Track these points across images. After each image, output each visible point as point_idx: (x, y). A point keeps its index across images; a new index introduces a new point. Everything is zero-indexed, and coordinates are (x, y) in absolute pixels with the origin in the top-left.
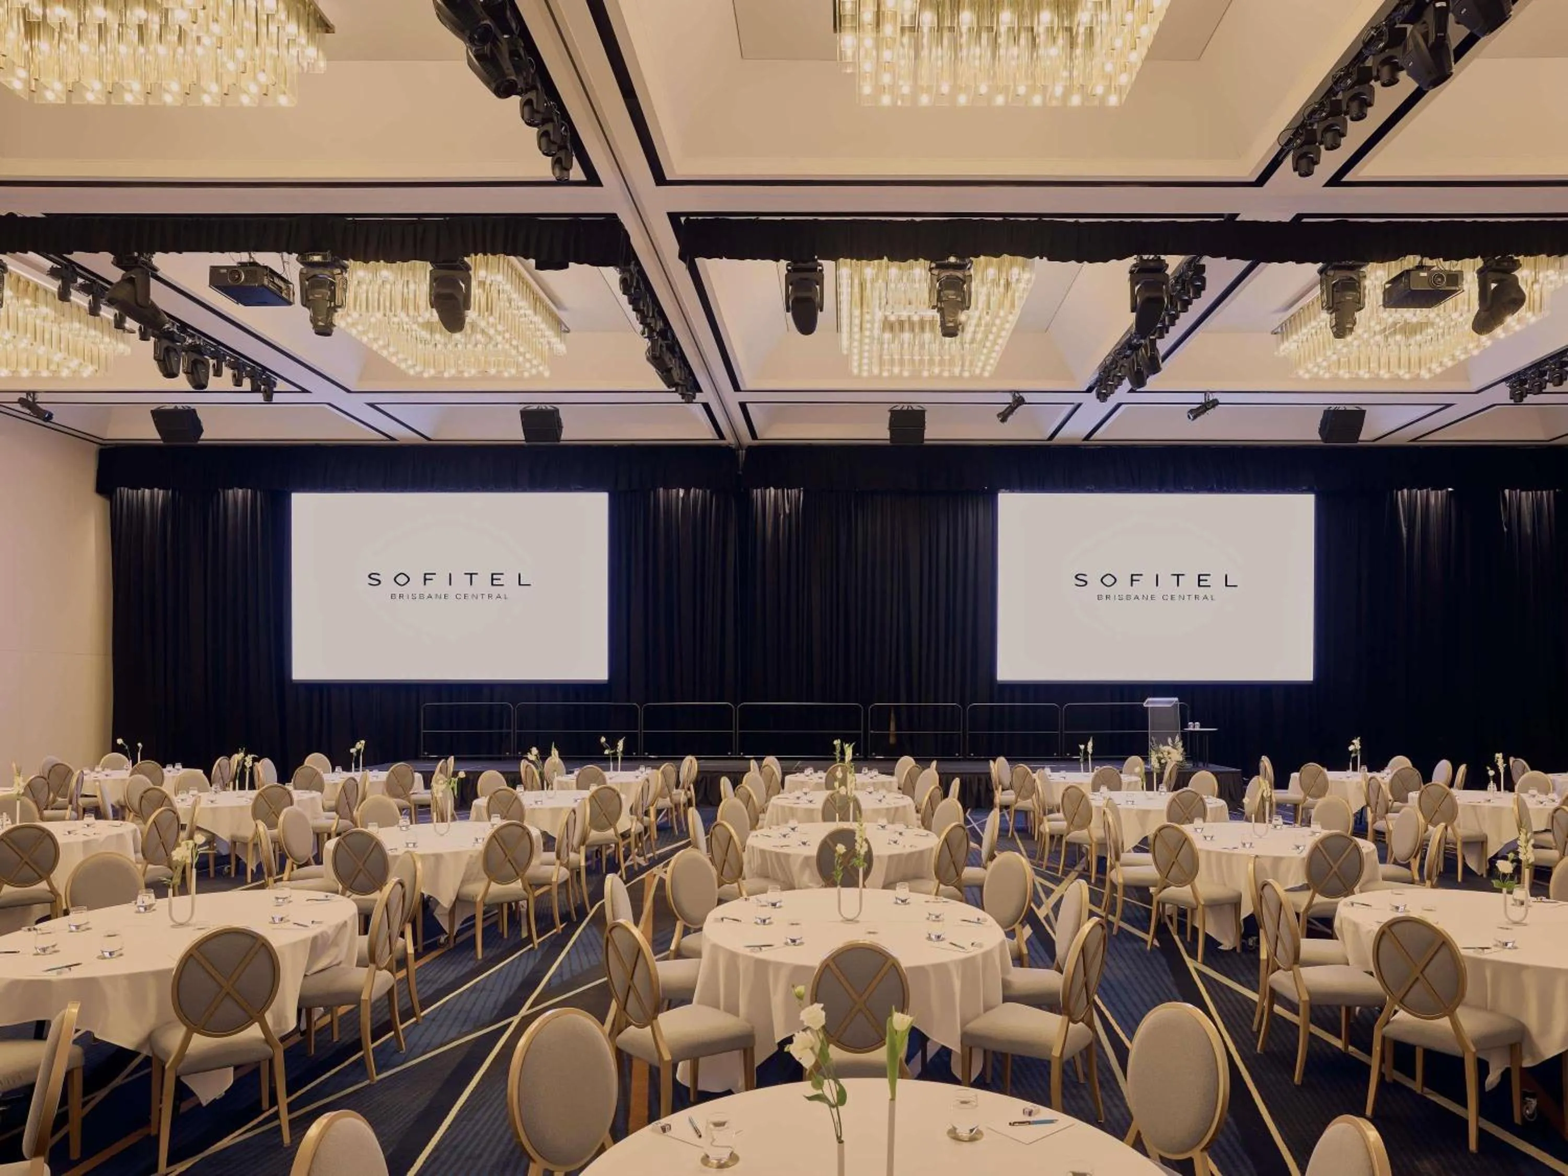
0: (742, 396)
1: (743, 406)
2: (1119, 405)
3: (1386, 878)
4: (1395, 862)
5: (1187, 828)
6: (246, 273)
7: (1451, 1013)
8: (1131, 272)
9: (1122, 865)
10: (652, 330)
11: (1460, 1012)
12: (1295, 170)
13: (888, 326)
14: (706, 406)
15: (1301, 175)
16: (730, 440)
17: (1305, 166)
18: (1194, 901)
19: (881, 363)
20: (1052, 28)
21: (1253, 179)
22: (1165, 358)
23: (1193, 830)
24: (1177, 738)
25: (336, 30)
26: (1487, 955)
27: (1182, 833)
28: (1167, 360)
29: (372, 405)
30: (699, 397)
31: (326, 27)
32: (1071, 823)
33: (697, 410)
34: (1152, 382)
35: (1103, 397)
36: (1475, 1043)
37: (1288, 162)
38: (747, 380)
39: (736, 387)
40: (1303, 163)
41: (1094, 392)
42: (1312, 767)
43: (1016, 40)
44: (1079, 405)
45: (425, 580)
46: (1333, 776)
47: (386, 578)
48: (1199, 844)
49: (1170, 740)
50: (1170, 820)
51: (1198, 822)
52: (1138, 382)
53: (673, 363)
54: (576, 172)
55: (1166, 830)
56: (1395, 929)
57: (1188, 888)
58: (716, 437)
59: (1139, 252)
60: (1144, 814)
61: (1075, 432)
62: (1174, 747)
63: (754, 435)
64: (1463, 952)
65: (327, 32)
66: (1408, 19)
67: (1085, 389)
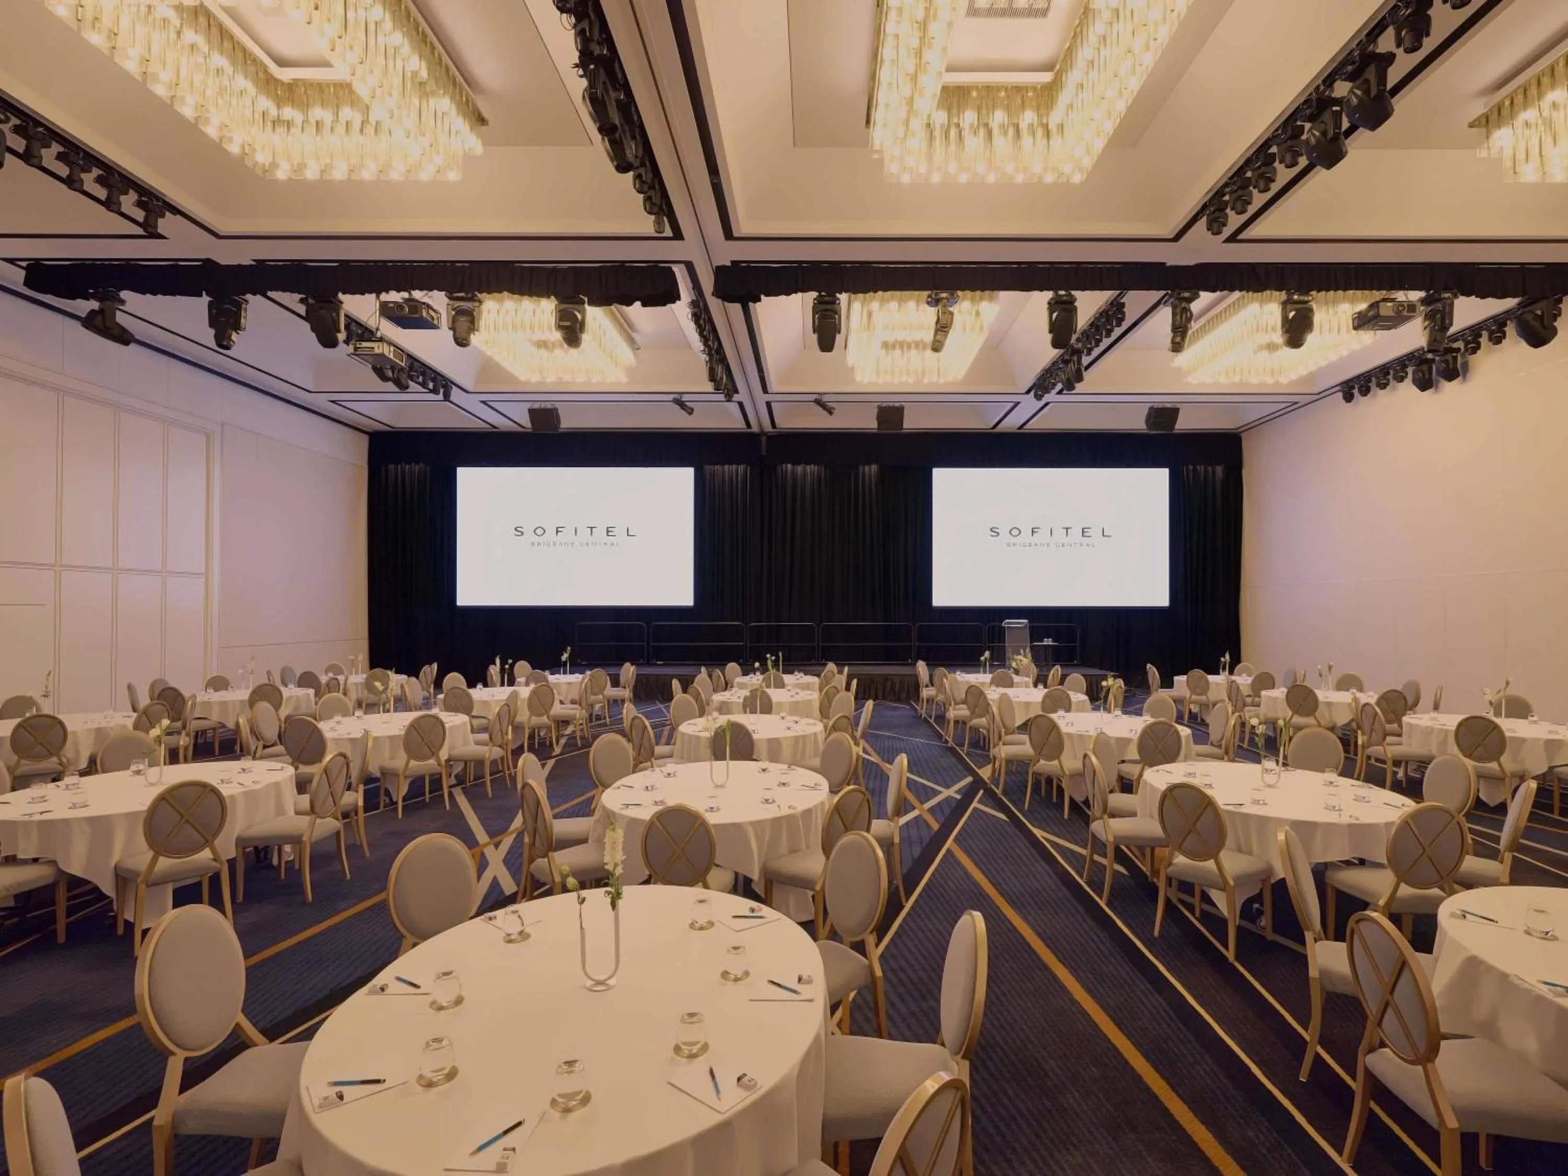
0: (768, 398)
1: (768, 404)
2: (1047, 404)
3: (1199, 755)
4: (1212, 744)
5: (1054, 716)
6: (409, 307)
7: (1215, 856)
8: (1049, 303)
9: (1004, 744)
10: (710, 349)
11: (1224, 855)
12: (1208, 230)
13: (885, 345)
14: (741, 404)
15: (1214, 234)
16: (755, 429)
17: (1216, 226)
18: (1060, 771)
19: (878, 373)
20: (1033, 125)
21: (1171, 237)
22: (1087, 368)
23: (1061, 718)
24: (1028, 650)
25: (490, 123)
26: (1243, 810)
27: (1052, 721)
28: (1089, 370)
29: (484, 402)
30: (736, 397)
31: (482, 121)
32: (973, 713)
33: (733, 407)
34: (1079, 387)
35: (1038, 397)
36: (1234, 879)
37: (1203, 222)
38: (774, 385)
39: (765, 390)
40: (1215, 225)
41: (1032, 393)
42: (1197, 673)
43: (1005, 133)
44: (1019, 403)
45: (557, 532)
46: (1211, 678)
47: (528, 530)
48: (1064, 728)
49: (1022, 651)
50: (1043, 710)
51: (1061, 713)
52: (1069, 386)
53: (720, 370)
54: (668, 232)
55: (1040, 719)
56: (1175, 792)
57: (1056, 762)
58: (745, 426)
59: (1055, 289)
60: (1028, 704)
61: (1012, 423)
62: (1025, 656)
63: (773, 424)
64: (1222, 807)
65: (483, 125)
66: (1311, 119)
67: (1024, 391)
